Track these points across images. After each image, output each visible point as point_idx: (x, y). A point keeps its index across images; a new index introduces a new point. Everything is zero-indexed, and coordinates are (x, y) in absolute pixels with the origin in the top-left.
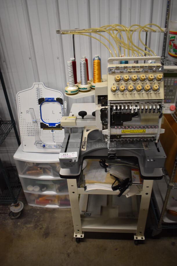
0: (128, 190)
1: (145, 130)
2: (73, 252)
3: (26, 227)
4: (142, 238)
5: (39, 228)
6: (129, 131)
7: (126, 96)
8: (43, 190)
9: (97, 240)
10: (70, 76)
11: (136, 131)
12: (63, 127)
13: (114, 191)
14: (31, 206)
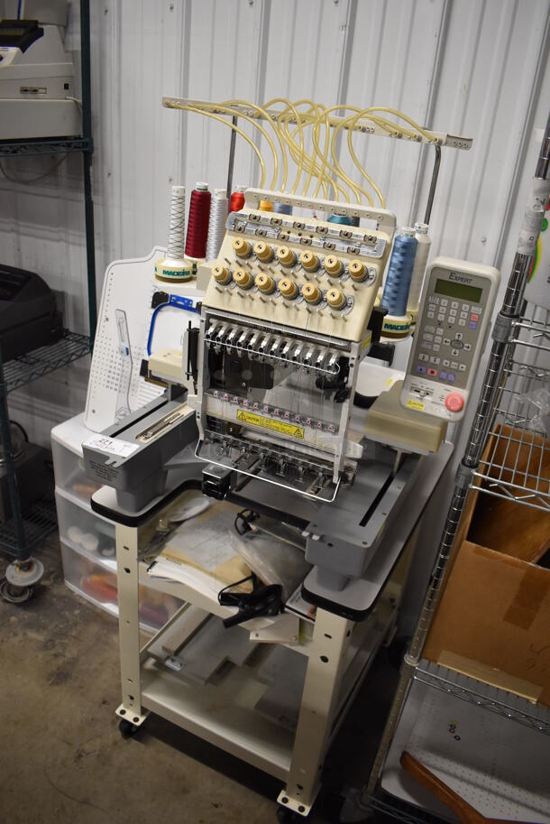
0: (269, 621)
1: (302, 431)
2: (97, 753)
3: (25, 634)
4: (302, 809)
5: (53, 652)
6: (257, 420)
7: (251, 305)
8: (105, 552)
9: (179, 755)
10: (172, 227)
11: (274, 424)
12: (153, 374)
13: (221, 604)
14: (70, 590)
